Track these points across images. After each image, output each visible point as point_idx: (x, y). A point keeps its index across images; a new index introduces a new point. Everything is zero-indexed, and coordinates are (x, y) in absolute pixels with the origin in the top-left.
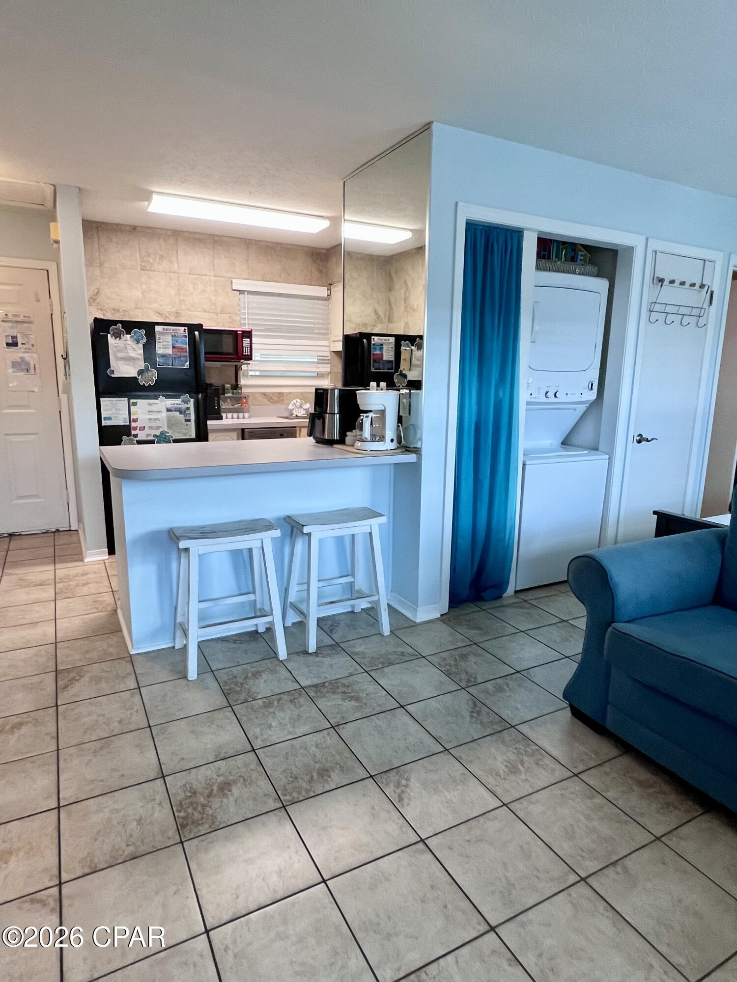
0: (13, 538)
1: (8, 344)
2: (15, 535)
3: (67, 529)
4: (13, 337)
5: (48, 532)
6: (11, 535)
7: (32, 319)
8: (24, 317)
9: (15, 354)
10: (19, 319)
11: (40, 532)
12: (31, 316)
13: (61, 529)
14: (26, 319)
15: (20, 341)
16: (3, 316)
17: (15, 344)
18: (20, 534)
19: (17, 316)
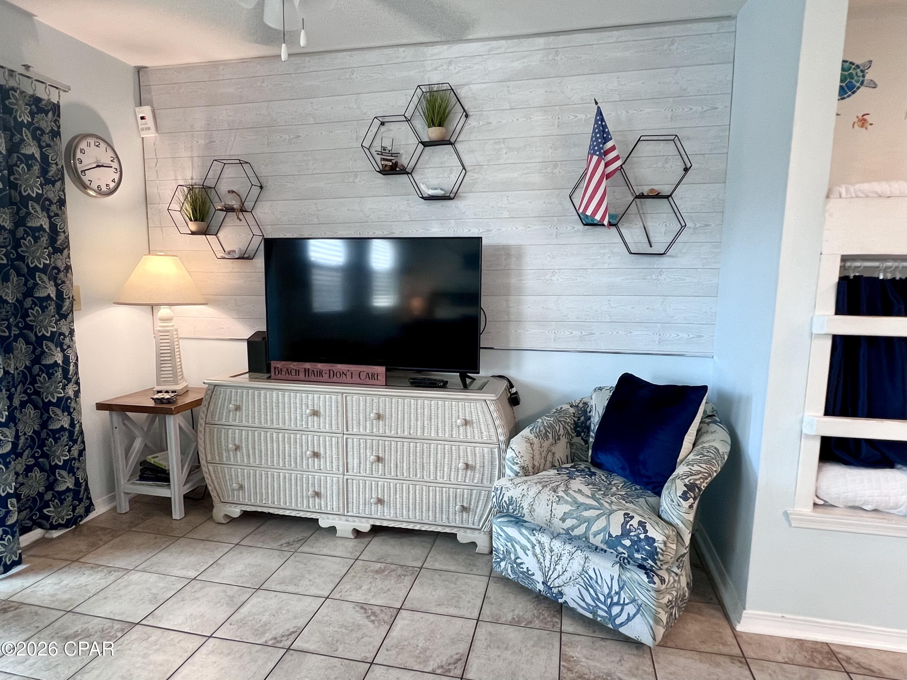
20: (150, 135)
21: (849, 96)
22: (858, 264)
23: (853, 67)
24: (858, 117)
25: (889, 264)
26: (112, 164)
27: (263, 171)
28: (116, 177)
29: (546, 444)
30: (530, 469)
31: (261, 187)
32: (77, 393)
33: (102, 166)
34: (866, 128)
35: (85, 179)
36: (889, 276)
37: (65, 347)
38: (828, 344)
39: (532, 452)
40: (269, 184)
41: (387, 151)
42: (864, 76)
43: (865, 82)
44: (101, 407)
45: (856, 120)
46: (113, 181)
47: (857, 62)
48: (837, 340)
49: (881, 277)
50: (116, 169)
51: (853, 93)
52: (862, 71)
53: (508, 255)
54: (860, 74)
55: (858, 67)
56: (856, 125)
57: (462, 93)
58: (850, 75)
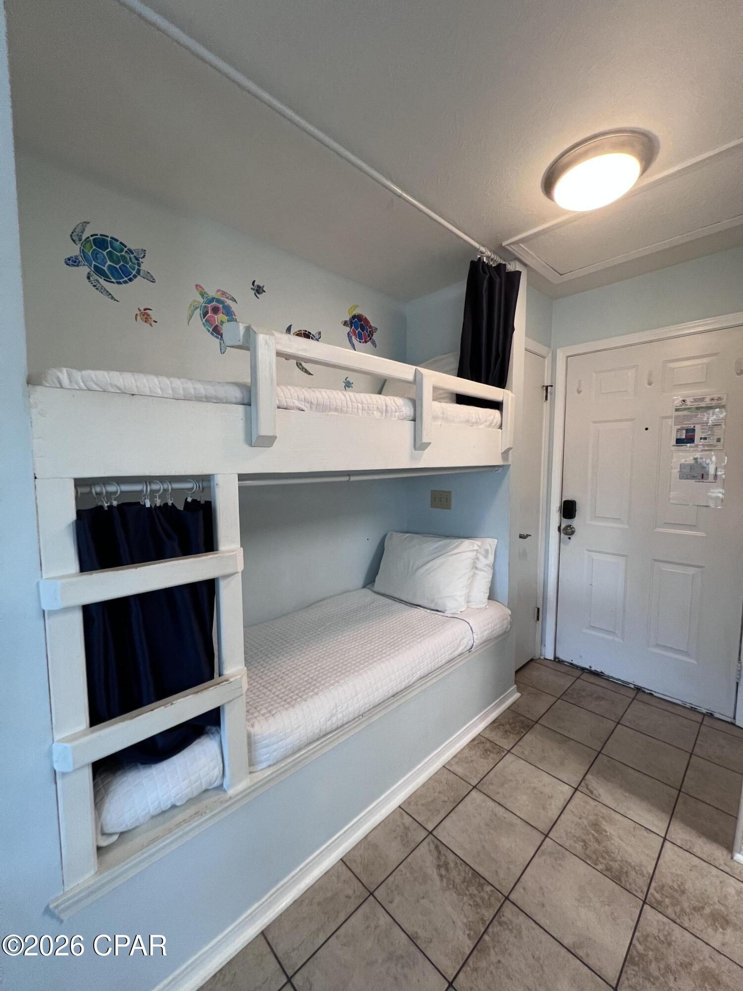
0: (640, 696)
1: (679, 441)
2: (644, 692)
3: (729, 720)
4: (687, 430)
5: (693, 709)
6: (638, 689)
7: (723, 402)
8: (712, 399)
9: (687, 455)
10: (703, 404)
11: (680, 703)
12: (725, 397)
13: (717, 715)
14: (714, 403)
15: (698, 435)
16: (678, 402)
17: (690, 439)
18: (651, 694)
19: (702, 400)
21: (125, 282)
22: (112, 488)
23: (126, 249)
24: (139, 310)
25: (155, 487)
34: (151, 325)
36: (158, 502)
38: (77, 619)
42: (139, 265)
43: (142, 273)
45: (138, 312)
48: (88, 611)
49: (148, 505)
51: (131, 280)
52: (137, 259)
54: (135, 261)
55: (131, 251)
56: (139, 318)
58: (123, 257)
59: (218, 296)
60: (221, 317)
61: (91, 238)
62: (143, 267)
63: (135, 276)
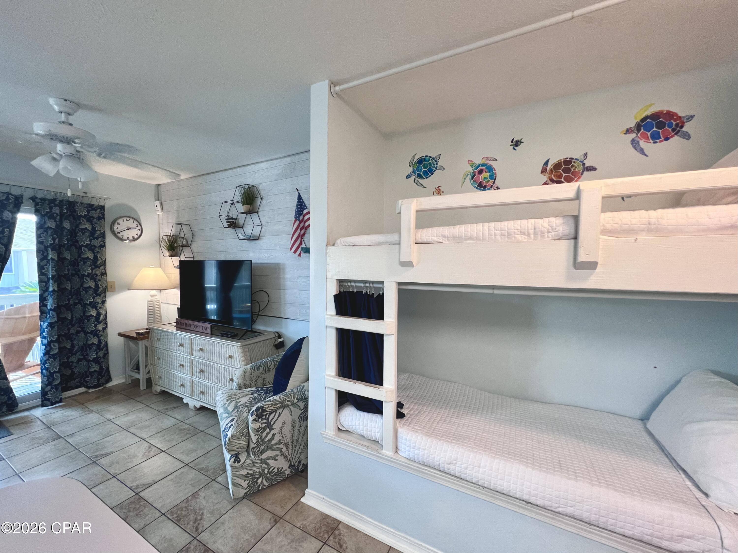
20: (160, 213)
21: (430, 176)
23: (431, 159)
24: (435, 188)
26: (137, 228)
27: (194, 228)
28: (139, 233)
29: (256, 373)
30: (242, 386)
31: (193, 235)
32: (105, 329)
33: (130, 229)
34: (440, 195)
35: (120, 235)
37: (98, 308)
38: (334, 333)
39: (244, 377)
40: (196, 234)
41: (230, 218)
42: (437, 164)
43: (438, 167)
44: (120, 335)
45: (435, 190)
46: (137, 235)
47: (433, 156)
48: (338, 331)
49: (364, 292)
50: (139, 230)
51: (432, 174)
52: (436, 161)
53: (279, 268)
54: (435, 163)
55: (433, 158)
56: (435, 193)
57: (260, 187)
58: (430, 164)
59: (484, 162)
60: (486, 175)
61: (417, 161)
62: (439, 164)
63: (435, 171)
